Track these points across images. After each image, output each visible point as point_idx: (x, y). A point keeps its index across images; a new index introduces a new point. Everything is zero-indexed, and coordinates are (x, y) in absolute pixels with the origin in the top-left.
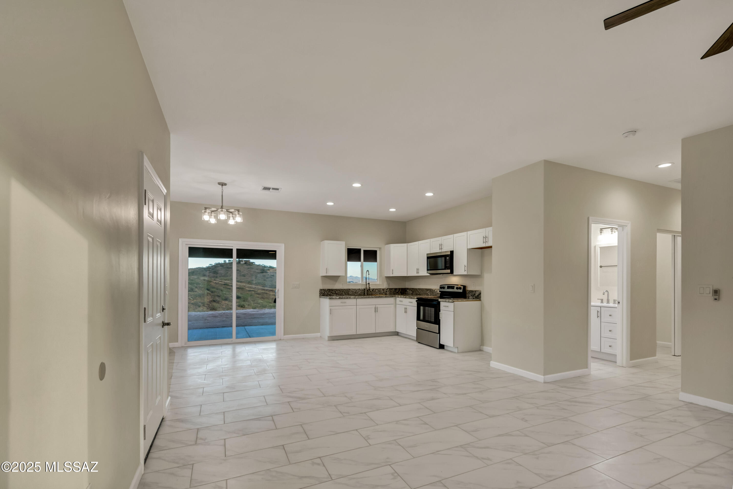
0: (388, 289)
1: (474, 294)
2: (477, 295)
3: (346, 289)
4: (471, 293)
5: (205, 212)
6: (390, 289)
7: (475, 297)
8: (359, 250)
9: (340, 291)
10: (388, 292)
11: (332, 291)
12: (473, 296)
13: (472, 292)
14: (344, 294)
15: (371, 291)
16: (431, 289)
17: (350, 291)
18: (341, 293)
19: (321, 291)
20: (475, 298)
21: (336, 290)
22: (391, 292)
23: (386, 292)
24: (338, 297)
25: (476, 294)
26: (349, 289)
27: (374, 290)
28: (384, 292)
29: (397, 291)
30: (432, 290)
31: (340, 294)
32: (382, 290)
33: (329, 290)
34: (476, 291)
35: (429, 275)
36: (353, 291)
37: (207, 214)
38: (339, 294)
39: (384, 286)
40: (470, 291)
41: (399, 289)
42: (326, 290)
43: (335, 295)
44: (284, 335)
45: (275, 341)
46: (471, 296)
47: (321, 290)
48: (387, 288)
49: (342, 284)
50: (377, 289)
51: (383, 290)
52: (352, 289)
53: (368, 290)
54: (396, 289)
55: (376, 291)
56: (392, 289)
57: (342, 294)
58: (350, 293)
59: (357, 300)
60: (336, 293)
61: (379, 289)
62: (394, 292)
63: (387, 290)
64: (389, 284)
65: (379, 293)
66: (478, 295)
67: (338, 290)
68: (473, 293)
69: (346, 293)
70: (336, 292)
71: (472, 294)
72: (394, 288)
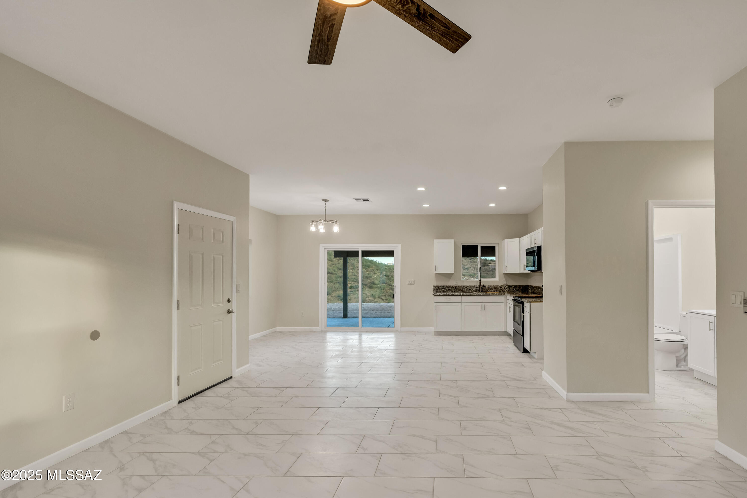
0: (507, 287)
3: (460, 286)
5: (312, 224)
6: (509, 286)
8: (476, 247)
9: (454, 288)
10: (507, 289)
11: (445, 287)
14: (458, 291)
15: (487, 288)
17: (465, 288)
18: (455, 290)
19: (434, 288)
21: (450, 287)
22: (509, 289)
23: (504, 289)
24: (442, 294)
26: (463, 286)
27: (490, 287)
28: (502, 290)
29: (517, 288)
32: (499, 287)
33: (443, 286)
35: (530, 272)
36: (467, 288)
37: (313, 226)
38: (452, 290)
39: (503, 283)
41: (520, 286)
42: (440, 287)
43: (448, 291)
44: (401, 327)
45: (392, 332)
47: (435, 286)
48: (506, 285)
49: (456, 281)
50: (493, 286)
51: (501, 287)
52: (466, 286)
53: (482, 287)
54: (515, 287)
55: (493, 288)
56: (511, 286)
58: (464, 290)
59: (462, 297)
60: (449, 290)
61: (496, 286)
62: (513, 289)
63: (505, 287)
64: (507, 281)
65: (496, 291)
67: (451, 287)
69: (460, 290)
70: (450, 288)
72: (514, 286)
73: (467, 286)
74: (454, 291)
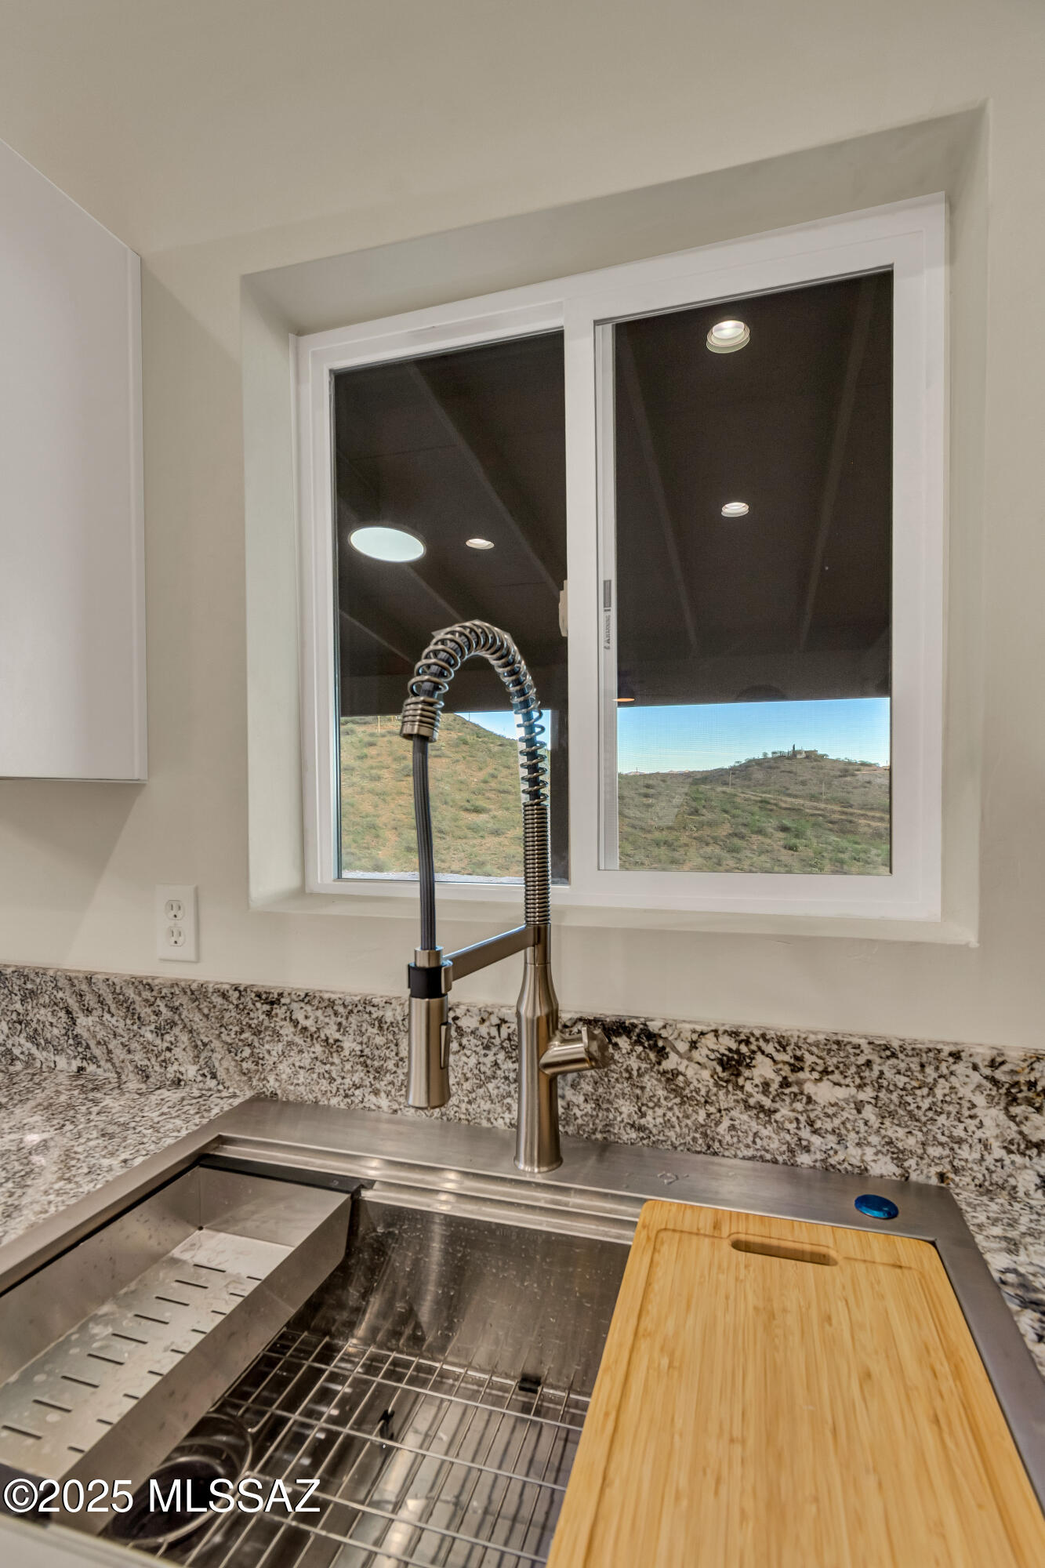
14: (191, 1071)
17: (288, 1030)
18: (147, 1048)
26: (271, 1000)
31: (139, 1057)
38: (119, 1054)
52: (307, 998)
57: (165, 1063)
61: (888, 1051)
73: (332, 1003)
74: (144, 1074)
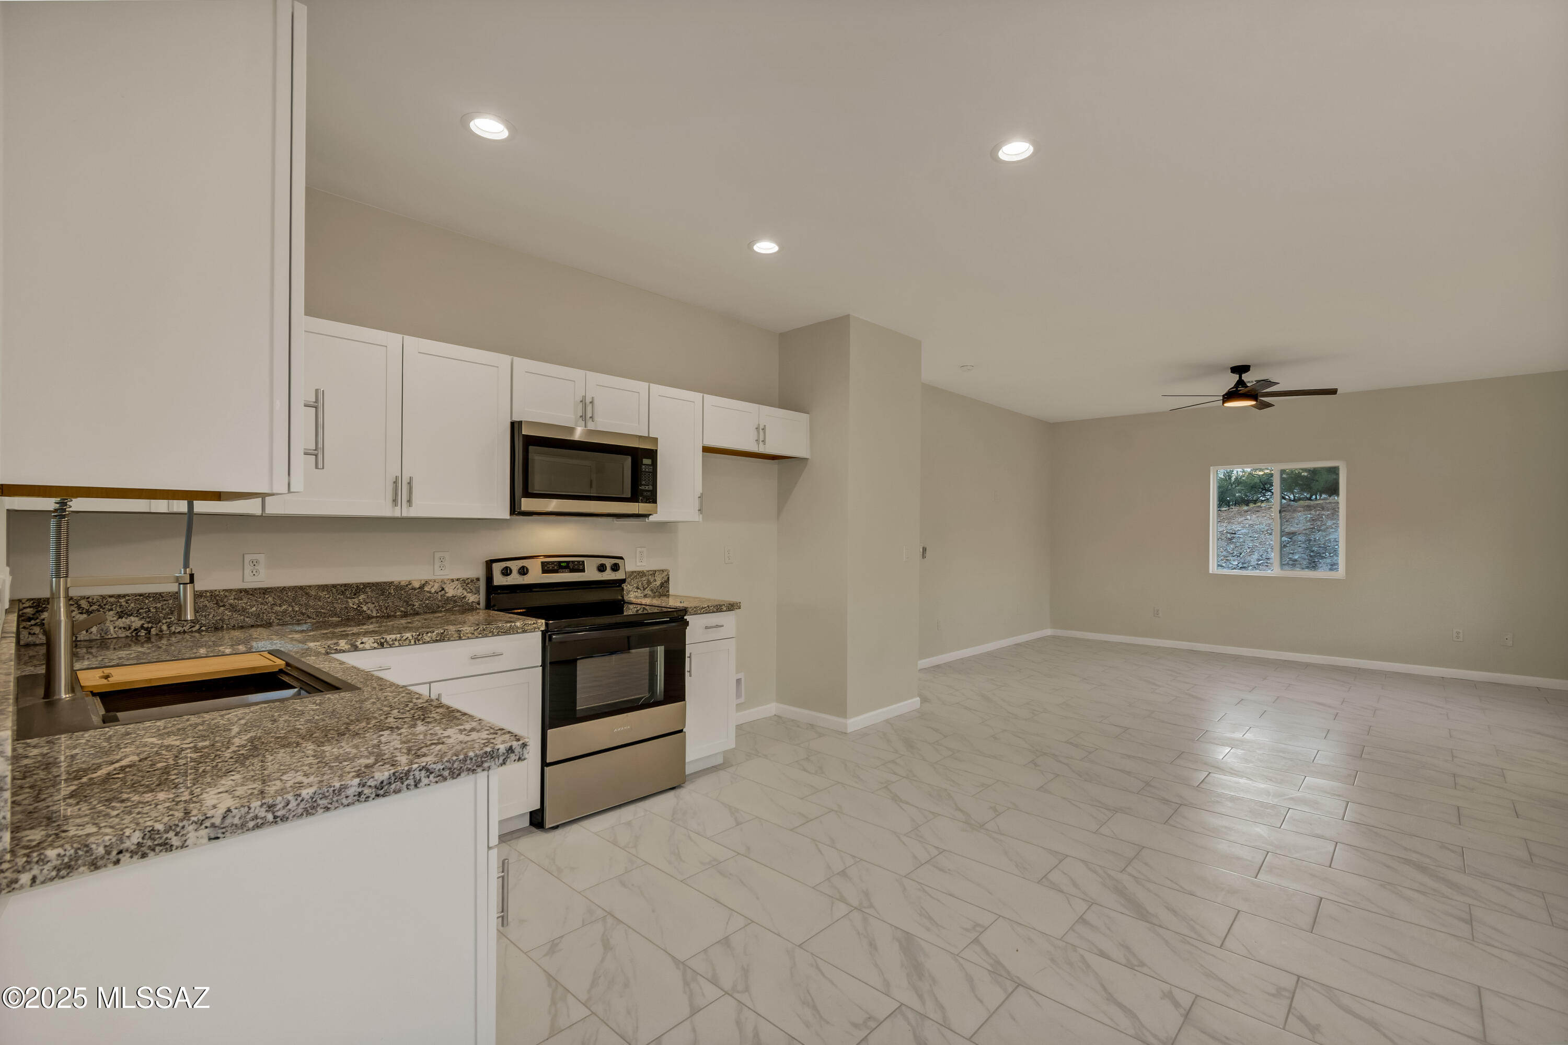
1: (649, 583)
2: (658, 583)
4: (636, 581)
7: (652, 590)
12: (644, 590)
13: (641, 577)
16: (391, 584)
20: (650, 593)
25: (655, 580)
30: (399, 587)
34: (656, 571)
40: (633, 572)
46: (638, 588)
66: (662, 585)
68: (644, 579)
71: (640, 585)
